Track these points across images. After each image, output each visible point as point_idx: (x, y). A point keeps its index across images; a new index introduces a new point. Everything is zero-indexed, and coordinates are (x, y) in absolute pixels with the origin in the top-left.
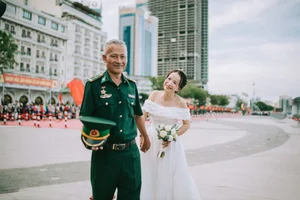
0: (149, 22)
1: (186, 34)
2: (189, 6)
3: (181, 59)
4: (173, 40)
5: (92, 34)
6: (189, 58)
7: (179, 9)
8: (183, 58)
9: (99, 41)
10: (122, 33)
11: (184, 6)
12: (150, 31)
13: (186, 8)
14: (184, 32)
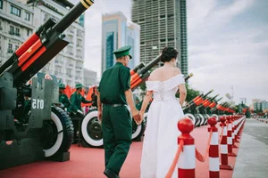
0: (131, 28)
1: (167, 42)
2: (169, 16)
4: (155, 48)
7: (159, 19)
9: (75, 35)
10: (105, 41)
11: (164, 16)
12: (132, 37)
13: (166, 18)
14: (164, 40)
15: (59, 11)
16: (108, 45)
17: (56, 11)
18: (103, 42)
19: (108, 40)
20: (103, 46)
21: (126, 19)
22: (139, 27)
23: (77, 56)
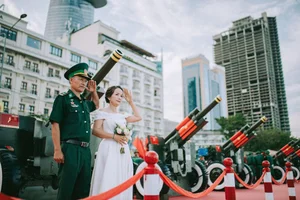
0: (215, 71)
1: (258, 83)
2: (258, 54)
3: (255, 110)
4: (244, 91)
5: (142, 75)
6: (264, 109)
7: (247, 58)
8: (258, 110)
9: (152, 84)
10: (186, 88)
11: (253, 54)
12: (217, 81)
13: (255, 56)
14: (255, 82)
15: (135, 60)
16: (189, 92)
17: (132, 61)
18: (184, 89)
19: (190, 87)
20: (184, 93)
21: (208, 62)
22: (223, 69)
23: (155, 106)
